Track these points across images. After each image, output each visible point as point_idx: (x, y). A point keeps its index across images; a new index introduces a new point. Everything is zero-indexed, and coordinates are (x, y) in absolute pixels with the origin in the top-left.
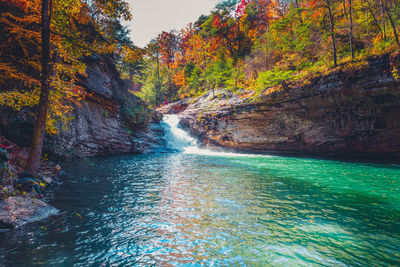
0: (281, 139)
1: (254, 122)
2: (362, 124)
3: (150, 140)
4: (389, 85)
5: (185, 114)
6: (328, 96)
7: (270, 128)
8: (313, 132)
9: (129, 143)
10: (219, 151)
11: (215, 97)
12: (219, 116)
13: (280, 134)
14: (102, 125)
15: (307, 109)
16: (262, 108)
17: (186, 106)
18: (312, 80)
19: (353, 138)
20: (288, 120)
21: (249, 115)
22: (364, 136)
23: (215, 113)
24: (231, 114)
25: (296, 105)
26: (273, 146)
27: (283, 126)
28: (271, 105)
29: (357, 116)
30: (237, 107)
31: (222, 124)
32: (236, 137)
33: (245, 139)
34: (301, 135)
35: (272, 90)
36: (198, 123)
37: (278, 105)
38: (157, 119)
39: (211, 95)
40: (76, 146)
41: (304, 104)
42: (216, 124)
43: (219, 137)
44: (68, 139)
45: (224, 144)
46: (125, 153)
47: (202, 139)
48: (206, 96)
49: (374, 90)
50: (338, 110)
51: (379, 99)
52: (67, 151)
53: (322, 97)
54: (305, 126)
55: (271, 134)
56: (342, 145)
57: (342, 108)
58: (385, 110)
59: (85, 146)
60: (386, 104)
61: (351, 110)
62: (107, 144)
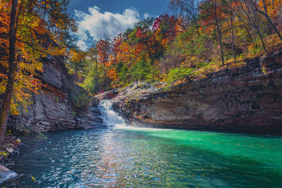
0: (187, 117)
1: (166, 105)
2: (243, 106)
3: (90, 119)
4: (260, 78)
5: (116, 100)
6: (218, 87)
7: (178, 109)
8: (209, 112)
9: (75, 122)
10: (141, 126)
11: (138, 87)
12: (141, 101)
13: (186, 114)
14: (53, 108)
15: (204, 96)
16: (172, 95)
17: (117, 93)
18: (207, 75)
19: (238, 116)
20: (191, 103)
21: (163, 100)
22: (245, 115)
23: (138, 99)
24: (150, 100)
25: (197, 93)
26: (181, 123)
27: (188, 108)
28: (179, 93)
29: (240, 100)
30: (155, 94)
31: (144, 107)
32: (153, 116)
33: (161, 118)
34: (200, 116)
35: (179, 82)
36: (126, 106)
37: (184, 93)
38: (96, 103)
39: (135, 86)
40: (34, 124)
41: (202, 92)
42: (139, 106)
43: (141, 116)
45: (146, 120)
46: (70, 129)
47: (128, 117)
48: (131, 86)
49: (250, 82)
50: (226, 96)
51: (254, 89)
52: (26, 128)
53: (215, 87)
54: (203, 108)
55: (179, 114)
56: (230, 121)
57: (229, 95)
58: (259, 96)
59: (40, 124)
60: (259, 92)
61: (235, 96)
62: (57, 122)
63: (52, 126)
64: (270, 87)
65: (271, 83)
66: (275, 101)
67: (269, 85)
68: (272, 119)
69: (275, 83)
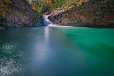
0: (76, 22)
1: (68, 17)
2: (97, 16)
3: (38, 22)
4: (103, 4)
5: (50, 15)
6: (87, 8)
7: (72, 18)
8: (84, 19)
9: (32, 23)
11: (58, 10)
12: (58, 15)
13: (75, 20)
15: (82, 12)
16: (70, 12)
18: (82, 3)
19: (95, 21)
20: (77, 16)
21: (66, 15)
22: (98, 20)
23: (57, 14)
24: (61, 14)
25: (79, 11)
26: (73, 24)
27: (76, 18)
28: (72, 11)
29: (96, 14)
30: (63, 13)
32: (63, 21)
33: (66, 22)
34: (80, 21)
36: (53, 18)
37: (74, 12)
39: (57, 9)
41: (81, 11)
42: (58, 18)
43: (58, 21)
45: (60, 23)
46: (30, 26)
47: (54, 22)
49: (99, 6)
50: (91, 13)
51: (102, 9)
52: (12, 25)
53: (86, 8)
54: (82, 18)
55: (72, 20)
56: (92, 23)
57: (92, 12)
58: (104, 12)
59: (18, 24)
60: (104, 10)
61: (94, 12)
62: (24, 23)
63: (22, 25)
64: (109, 8)
65: (108, 6)
66: (110, 14)
68: (109, 22)
69: (110, 6)
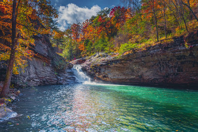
0: (132, 77)
1: (118, 69)
2: (171, 69)
3: (66, 77)
4: (183, 51)
5: (84, 65)
6: (154, 56)
7: (127, 71)
8: (148, 74)
9: (56, 79)
11: (99, 56)
12: (101, 65)
13: (132, 75)
14: (42, 70)
15: (145, 63)
16: (122, 62)
17: (85, 60)
18: (147, 48)
19: (167, 76)
20: (135, 67)
21: (117, 65)
22: (172, 76)
23: (99, 64)
24: (107, 64)
25: (139, 60)
26: (128, 81)
27: (133, 71)
28: (127, 60)
29: (169, 66)
30: (110, 61)
31: (103, 70)
32: (109, 76)
33: (114, 77)
34: (141, 76)
35: (127, 53)
36: (91, 69)
37: (131, 60)
38: (70, 67)
39: (97, 55)
40: (29, 80)
41: (143, 60)
42: (100, 69)
43: (101, 76)
44: (24, 77)
46: (53, 84)
47: (93, 77)
48: (95, 56)
49: (176, 53)
50: (159, 63)
51: (179, 58)
52: (24, 83)
53: (152, 56)
54: (143, 70)
55: (127, 75)
56: (162, 80)
57: (161, 62)
58: (182, 63)
59: (33, 80)
60: (183, 60)
61: (166, 63)
62: (44, 79)
63: (41, 82)
64: (190, 57)
65: (191, 54)
66: (194, 66)
67: (190, 55)
68: (191, 79)
69: (194, 54)
